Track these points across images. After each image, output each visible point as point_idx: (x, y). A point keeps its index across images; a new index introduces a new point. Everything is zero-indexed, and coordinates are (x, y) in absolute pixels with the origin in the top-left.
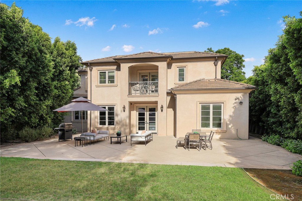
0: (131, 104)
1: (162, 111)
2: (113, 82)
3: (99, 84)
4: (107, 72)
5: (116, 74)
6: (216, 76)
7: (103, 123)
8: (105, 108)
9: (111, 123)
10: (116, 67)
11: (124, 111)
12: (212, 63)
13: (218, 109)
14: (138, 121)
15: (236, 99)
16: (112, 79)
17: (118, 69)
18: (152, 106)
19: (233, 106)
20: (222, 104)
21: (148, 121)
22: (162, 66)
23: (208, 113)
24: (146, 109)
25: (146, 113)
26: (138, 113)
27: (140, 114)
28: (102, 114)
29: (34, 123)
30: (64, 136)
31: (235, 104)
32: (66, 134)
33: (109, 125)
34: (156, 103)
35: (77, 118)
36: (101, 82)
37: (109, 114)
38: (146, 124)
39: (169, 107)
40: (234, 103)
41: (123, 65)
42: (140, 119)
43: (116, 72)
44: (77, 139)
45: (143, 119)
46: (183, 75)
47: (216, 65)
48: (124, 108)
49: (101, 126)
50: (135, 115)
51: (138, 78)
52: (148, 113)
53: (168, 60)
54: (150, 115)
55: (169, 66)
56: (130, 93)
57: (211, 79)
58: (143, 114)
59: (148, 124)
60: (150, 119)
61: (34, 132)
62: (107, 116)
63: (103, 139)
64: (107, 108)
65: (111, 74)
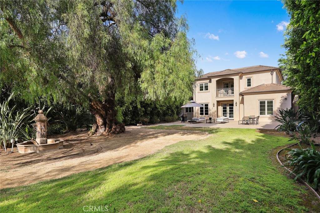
0: (218, 102)
1: (236, 105)
2: (207, 89)
3: (200, 91)
4: (204, 84)
5: (209, 85)
6: (272, 82)
7: (202, 114)
8: (203, 105)
9: (207, 114)
10: (209, 80)
11: (214, 106)
12: (269, 73)
13: (270, 103)
14: (222, 112)
15: (282, 97)
16: (207, 88)
17: (210, 82)
18: (231, 103)
19: (280, 101)
20: (273, 100)
21: (229, 112)
22: (236, 78)
23: (264, 106)
24: (227, 105)
25: (227, 107)
26: (222, 107)
27: (224, 108)
28: (202, 108)
29: (170, 114)
30: (184, 120)
31: (282, 101)
32: (185, 119)
33: (205, 115)
34: (233, 101)
35: (187, 111)
36: (201, 90)
37: (206, 108)
38: (227, 114)
39: (241, 103)
40: (280, 100)
41: (212, 80)
42: (224, 111)
43: (209, 84)
44: (189, 122)
45: (226, 111)
46: (250, 82)
47: (272, 75)
48: (214, 104)
49: (201, 115)
50: (221, 108)
51: (223, 86)
52: (229, 107)
53: (240, 74)
54: (230, 108)
55: (241, 78)
56: (217, 96)
57: (268, 84)
58: (226, 108)
59: (229, 114)
60: (230, 111)
61: (170, 118)
62: (204, 110)
63: (202, 121)
64: (204, 105)
65: (206, 85)
